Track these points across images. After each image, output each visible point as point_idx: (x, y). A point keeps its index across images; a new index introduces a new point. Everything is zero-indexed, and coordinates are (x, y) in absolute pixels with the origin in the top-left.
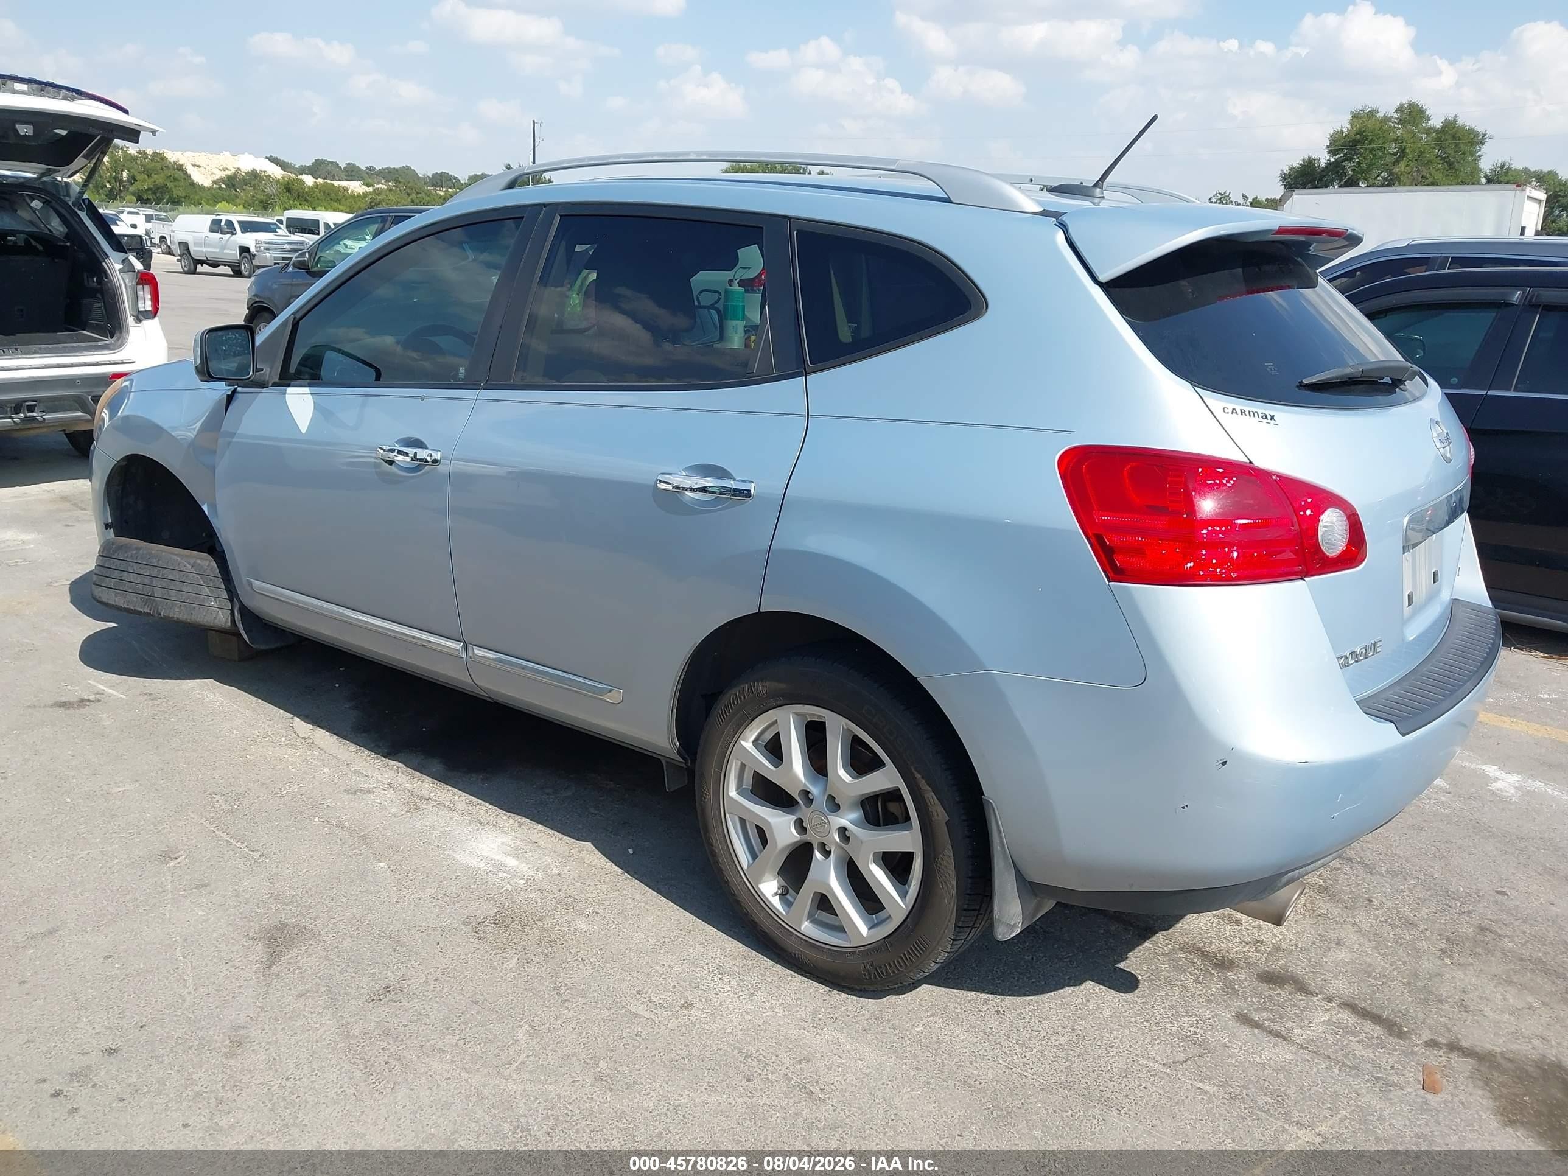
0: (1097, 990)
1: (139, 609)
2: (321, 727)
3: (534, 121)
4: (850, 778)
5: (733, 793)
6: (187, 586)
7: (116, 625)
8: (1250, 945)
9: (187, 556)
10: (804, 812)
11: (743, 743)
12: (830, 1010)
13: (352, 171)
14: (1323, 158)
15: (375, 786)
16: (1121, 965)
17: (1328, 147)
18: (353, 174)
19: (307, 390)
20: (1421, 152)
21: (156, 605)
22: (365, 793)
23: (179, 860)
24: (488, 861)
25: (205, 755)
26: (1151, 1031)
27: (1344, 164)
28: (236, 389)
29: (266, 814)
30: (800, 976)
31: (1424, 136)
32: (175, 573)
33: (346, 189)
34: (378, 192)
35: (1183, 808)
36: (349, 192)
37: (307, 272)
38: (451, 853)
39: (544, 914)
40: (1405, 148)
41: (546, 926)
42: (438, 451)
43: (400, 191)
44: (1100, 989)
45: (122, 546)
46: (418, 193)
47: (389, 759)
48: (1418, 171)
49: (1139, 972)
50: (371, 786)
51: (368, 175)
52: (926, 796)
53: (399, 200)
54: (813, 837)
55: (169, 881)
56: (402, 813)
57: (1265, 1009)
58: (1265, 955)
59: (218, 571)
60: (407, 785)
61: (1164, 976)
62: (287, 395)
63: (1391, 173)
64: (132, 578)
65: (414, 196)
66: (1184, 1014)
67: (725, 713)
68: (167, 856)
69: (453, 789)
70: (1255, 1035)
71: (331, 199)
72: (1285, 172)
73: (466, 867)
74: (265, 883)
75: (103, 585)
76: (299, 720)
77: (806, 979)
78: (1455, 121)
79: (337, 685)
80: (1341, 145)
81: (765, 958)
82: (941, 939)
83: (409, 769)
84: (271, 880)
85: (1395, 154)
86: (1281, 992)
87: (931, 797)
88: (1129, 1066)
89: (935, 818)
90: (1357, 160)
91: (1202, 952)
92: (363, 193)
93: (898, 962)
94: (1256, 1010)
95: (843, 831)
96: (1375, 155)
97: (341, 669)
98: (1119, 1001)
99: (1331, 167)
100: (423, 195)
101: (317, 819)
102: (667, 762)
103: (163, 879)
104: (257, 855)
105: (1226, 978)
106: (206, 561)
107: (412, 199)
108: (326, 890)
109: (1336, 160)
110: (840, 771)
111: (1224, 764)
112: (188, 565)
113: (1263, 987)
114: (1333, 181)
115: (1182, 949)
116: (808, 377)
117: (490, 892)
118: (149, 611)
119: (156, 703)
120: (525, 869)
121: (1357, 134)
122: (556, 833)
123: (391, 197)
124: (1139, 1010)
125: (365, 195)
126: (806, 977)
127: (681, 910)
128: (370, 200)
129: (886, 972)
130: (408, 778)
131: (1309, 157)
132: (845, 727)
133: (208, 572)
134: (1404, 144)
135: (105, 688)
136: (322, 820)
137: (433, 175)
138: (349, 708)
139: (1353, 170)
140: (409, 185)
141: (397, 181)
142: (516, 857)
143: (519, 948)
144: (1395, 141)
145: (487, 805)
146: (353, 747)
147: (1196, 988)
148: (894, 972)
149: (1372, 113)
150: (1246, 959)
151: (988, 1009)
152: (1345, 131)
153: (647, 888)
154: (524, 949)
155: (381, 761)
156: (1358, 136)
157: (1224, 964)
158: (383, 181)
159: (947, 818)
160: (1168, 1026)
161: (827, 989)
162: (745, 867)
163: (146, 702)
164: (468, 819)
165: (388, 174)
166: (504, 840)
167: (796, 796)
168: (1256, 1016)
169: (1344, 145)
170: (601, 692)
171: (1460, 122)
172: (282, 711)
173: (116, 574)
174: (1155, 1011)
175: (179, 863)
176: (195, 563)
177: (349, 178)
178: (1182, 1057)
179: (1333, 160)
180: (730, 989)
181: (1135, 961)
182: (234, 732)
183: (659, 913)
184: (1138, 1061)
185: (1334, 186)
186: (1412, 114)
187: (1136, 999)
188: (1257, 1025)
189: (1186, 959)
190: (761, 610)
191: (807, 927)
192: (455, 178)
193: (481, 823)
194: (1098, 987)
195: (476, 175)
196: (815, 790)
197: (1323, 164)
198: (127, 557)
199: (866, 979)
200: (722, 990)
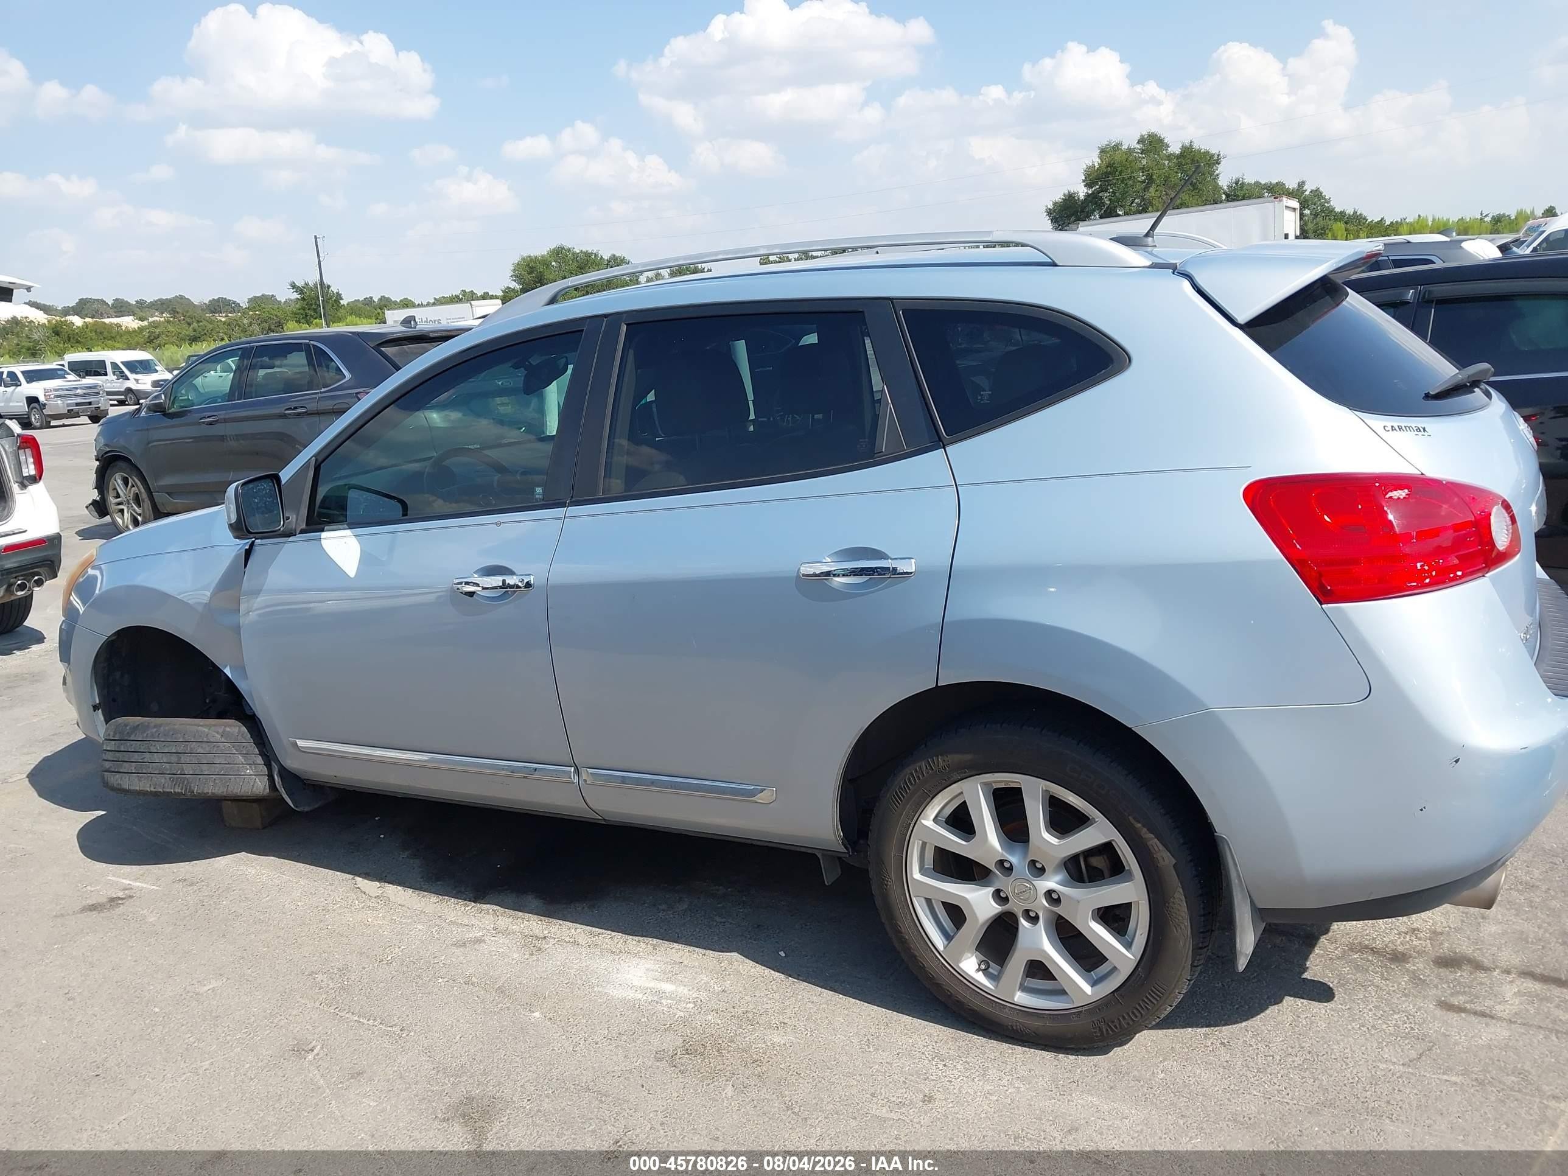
0: (1300, 1005)
1: (168, 790)
2: (389, 883)
3: (315, 236)
4: (1057, 840)
5: (917, 875)
6: (219, 757)
7: (104, 813)
8: (1409, 934)
9: (214, 725)
10: (1001, 881)
11: (924, 822)
12: (1066, 1075)
13: (121, 307)
14: (1082, 191)
15: (481, 934)
16: (1306, 976)
17: (1084, 181)
18: (122, 309)
19: (348, 532)
20: (1165, 176)
21: (188, 783)
22: (475, 944)
23: (316, 1051)
24: (644, 990)
25: (282, 935)
26: (1371, 1035)
27: (1100, 195)
28: (253, 542)
29: (383, 984)
30: (1019, 1047)
31: (1166, 162)
32: (204, 745)
33: (119, 326)
34: (155, 325)
35: (1422, 810)
36: (123, 328)
37: (163, 415)
38: (601, 989)
39: (732, 1034)
40: (1152, 175)
41: (741, 1046)
42: (529, 575)
43: (179, 321)
44: (1302, 1003)
45: (138, 725)
46: (198, 322)
47: (480, 903)
48: (1167, 194)
49: (1327, 979)
50: (478, 935)
51: (140, 309)
52: (1149, 843)
53: (179, 331)
54: (1016, 906)
55: (318, 1077)
56: (526, 957)
57: (1458, 993)
58: (1428, 941)
59: (249, 736)
60: (514, 927)
61: (1351, 978)
62: (323, 542)
63: (1143, 199)
64: (156, 758)
65: (195, 325)
66: (1391, 1012)
67: (902, 795)
68: (300, 1050)
69: (564, 922)
70: (1464, 1019)
71: (105, 338)
72: (1049, 207)
73: (624, 1001)
74: (424, 1058)
75: (121, 771)
76: (361, 879)
77: (1028, 1049)
78: (1191, 146)
79: (382, 836)
80: (1092, 178)
81: (976, 1037)
82: (1178, 981)
83: (507, 910)
84: (429, 1054)
85: (1143, 182)
86: (1463, 974)
87: (1154, 843)
88: (1373, 1073)
89: (1161, 863)
90: (1111, 190)
91: (1372, 949)
92: (138, 328)
93: (1133, 1013)
94: (1452, 995)
95: (1049, 893)
96: (1126, 184)
97: (377, 819)
98: (1326, 1011)
99: (1090, 199)
100: (205, 323)
101: (440, 980)
102: (823, 855)
103: (311, 1075)
104: (397, 1030)
105: (1407, 971)
106: (235, 728)
107: (193, 328)
108: (493, 1053)
109: (1093, 193)
110: (1042, 835)
111: (1457, 761)
112: (217, 735)
113: (1443, 972)
114: (1094, 210)
115: (1351, 950)
116: (947, 449)
117: (665, 1023)
118: (180, 791)
119: (195, 888)
120: (686, 991)
121: (1107, 167)
122: (696, 949)
123: (171, 328)
124: (1349, 1017)
125: (141, 329)
126: (1025, 1046)
127: (866, 1004)
128: (147, 335)
129: (1120, 1024)
130: (510, 920)
131: (1069, 192)
132: (1044, 788)
133: (240, 739)
134: (1151, 171)
135: (131, 883)
136: (446, 980)
137: (210, 301)
138: (408, 857)
139: (1110, 200)
140: (188, 315)
141: (174, 312)
142: (669, 980)
143: (728, 1074)
144: (1142, 169)
145: (609, 932)
146: (435, 898)
147: (1387, 985)
148: (1128, 1024)
149: (1117, 147)
150: (1414, 949)
151: (1212, 1043)
152: (1096, 164)
153: (820, 989)
154: (733, 1074)
155: (472, 908)
156: (1109, 169)
157: (1398, 958)
158: (157, 314)
159: (1174, 861)
160: (1384, 1026)
161: (1053, 1054)
162: (941, 948)
163: (185, 890)
164: (598, 951)
165: (161, 305)
166: (648, 966)
167: (992, 867)
168: (1455, 1001)
169: (1097, 179)
170: (752, 793)
171: (1196, 146)
172: (338, 873)
173: (136, 757)
174: (1364, 1015)
175: (318, 1054)
176: (224, 731)
177: (118, 315)
178: (1413, 1054)
179: (1090, 192)
180: (959, 1074)
181: (1316, 968)
182: (299, 904)
183: (846, 1012)
184: (1378, 1067)
185: (1095, 216)
186: (1153, 143)
187: (1340, 1006)
188: (1460, 1009)
189: (1361, 959)
190: (939, 685)
191: (1021, 998)
192: (234, 302)
193: (614, 953)
194: (1299, 1001)
195: (255, 297)
196: (1014, 859)
197: (1082, 197)
198: (147, 736)
199: (1097, 1036)
200: (952, 1076)
